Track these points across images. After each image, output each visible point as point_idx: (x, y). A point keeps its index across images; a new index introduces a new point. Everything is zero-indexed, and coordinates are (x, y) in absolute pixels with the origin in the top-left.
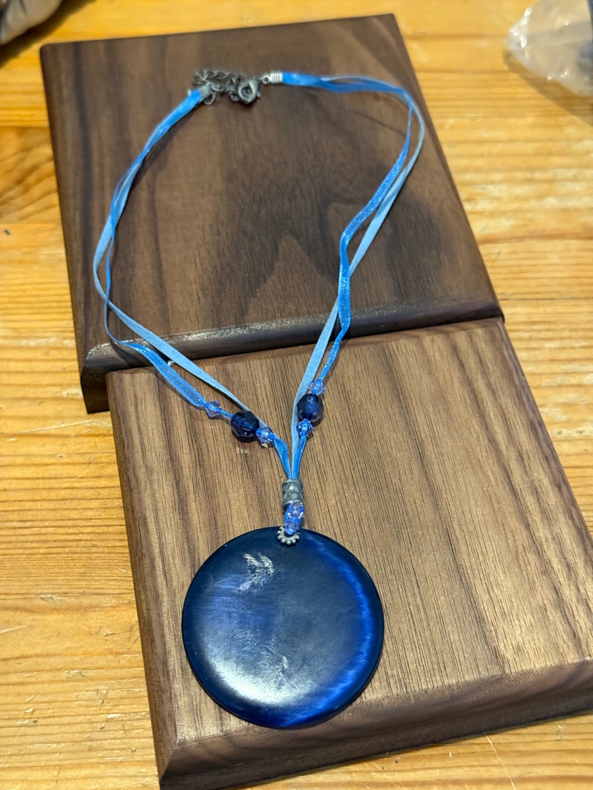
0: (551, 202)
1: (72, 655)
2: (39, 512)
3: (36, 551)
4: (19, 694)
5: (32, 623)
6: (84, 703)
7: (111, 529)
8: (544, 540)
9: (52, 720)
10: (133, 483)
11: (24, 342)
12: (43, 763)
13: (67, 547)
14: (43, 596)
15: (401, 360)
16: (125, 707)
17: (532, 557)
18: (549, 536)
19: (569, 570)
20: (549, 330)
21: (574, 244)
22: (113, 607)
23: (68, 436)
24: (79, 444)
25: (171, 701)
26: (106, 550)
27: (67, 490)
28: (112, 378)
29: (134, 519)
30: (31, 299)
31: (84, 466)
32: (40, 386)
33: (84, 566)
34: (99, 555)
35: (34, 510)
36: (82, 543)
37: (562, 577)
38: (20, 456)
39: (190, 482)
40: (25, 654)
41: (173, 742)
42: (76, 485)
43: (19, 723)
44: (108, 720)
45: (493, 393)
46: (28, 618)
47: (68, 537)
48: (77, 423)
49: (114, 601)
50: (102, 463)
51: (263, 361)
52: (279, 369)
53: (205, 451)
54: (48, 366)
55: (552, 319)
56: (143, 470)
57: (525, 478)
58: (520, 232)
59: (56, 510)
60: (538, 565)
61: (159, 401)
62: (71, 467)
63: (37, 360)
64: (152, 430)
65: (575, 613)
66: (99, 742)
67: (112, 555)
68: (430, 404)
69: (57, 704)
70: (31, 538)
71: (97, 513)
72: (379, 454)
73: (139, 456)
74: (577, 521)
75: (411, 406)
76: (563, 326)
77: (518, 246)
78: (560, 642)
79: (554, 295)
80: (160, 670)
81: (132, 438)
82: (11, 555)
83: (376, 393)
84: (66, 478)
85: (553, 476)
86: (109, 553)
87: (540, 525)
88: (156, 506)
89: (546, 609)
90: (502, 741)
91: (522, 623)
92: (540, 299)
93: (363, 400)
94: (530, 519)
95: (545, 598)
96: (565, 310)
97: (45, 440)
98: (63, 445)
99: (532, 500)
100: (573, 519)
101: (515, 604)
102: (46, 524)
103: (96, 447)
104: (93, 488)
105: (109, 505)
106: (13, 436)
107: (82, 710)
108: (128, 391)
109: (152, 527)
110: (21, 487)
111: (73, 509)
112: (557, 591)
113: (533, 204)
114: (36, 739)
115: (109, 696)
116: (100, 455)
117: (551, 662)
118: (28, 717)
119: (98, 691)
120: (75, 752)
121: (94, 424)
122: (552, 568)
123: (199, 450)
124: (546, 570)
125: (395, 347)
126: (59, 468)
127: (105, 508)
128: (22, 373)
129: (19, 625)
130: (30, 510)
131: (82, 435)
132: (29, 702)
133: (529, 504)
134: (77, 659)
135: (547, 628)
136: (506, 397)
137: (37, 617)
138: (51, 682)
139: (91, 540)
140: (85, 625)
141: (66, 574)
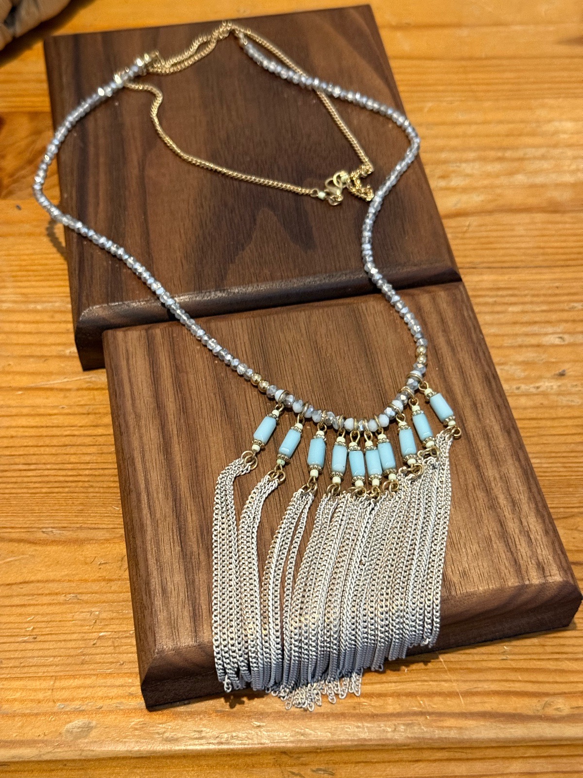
0: (520, 178)
1: (69, 581)
2: (42, 457)
3: (38, 490)
4: (21, 615)
5: (33, 553)
6: (79, 623)
7: (106, 472)
8: (492, 479)
9: (49, 638)
10: (123, 427)
11: (31, 306)
12: (40, 674)
13: (67, 487)
14: (44, 530)
15: (370, 319)
16: (114, 626)
17: (481, 494)
18: (497, 476)
19: (514, 506)
20: (512, 295)
21: (539, 217)
22: (107, 540)
23: (69, 390)
24: (79, 397)
25: (151, 616)
26: (102, 490)
27: (68, 438)
28: (107, 335)
29: (124, 460)
30: (40, 268)
31: (84, 416)
32: (45, 345)
33: (82, 504)
34: (95, 495)
35: (38, 454)
36: (80, 484)
37: (507, 513)
38: (26, 407)
39: (174, 427)
40: (27, 580)
41: (152, 651)
42: (76, 433)
43: (21, 639)
44: (100, 638)
45: (453, 349)
46: (30, 549)
47: (67, 479)
48: (78, 378)
49: (107, 536)
50: (100, 413)
51: (244, 321)
52: (258, 328)
53: (189, 401)
54: (53, 327)
55: (517, 286)
56: (133, 416)
57: (478, 424)
58: (490, 207)
59: (57, 454)
60: (486, 500)
61: (149, 355)
62: (71, 417)
63: (43, 322)
64: (142, 382)
65: (517, 543)
66: (91, 656)
67: (107, 495)
68: (394, 359)
69: (55, 623)
70: (35, 479)
71: (95, 458)
72: (346, 403)
73: (129, 404)
74: (523, 462)
75: (377, 360)
76: (526, 292)
77: (488, 219)
78: (503, 568)
79: (519, 264)
80: (143, 589)
81: (123, 388)
82: (16, 493)
83: (345, 349)
84: (67, 426)
85: (504, 422)
86: (104, 493)
87: (489, 466)
88: (143, 448)
89: (491, 540)
90: (452, 660)
91: (469, 551)
92: (506, 268)
93: (333, 354)
94: (480, 461)
95: (490, 529)
96: (528, 278)
97: (49, 393)
98: (65, 397)
99: (483, 444)
100: (520, 461)
101: (463, 535)
102: (49, 466)
103: (95, 399)
104: (91, 436)
105: (105, 451)
106: (20, 389)
107: (78, 629)
108: (121, 347)
109: (139, 466)
110: (27, 434)
111: (72, 454)
112: (502, 524)
113: (503, 180)
114: (36, 654)
115: (101, 617)
116: (98, 406)
117: (493, 586)
118: (28, 634)
119: (91, 612)
120: (69, 665)
121: (93, 379)
122: (499, 503)
123: (184, 399)
124: (493, 505)
125: (364, 308)
126: (61, 418)
127: (102, 453)
128: (30, 333)
129: (23, 554)
130: (34, 455)
131: (82, 389)
132: (29, 622)
133: (480, 448)
134: (74, 585)
135: (492, 556)
136: (464, 352)
137: (38, 548)
138: (50, 604)
139: (89, 481)
140: (82, 555)
141: (65, 511)
